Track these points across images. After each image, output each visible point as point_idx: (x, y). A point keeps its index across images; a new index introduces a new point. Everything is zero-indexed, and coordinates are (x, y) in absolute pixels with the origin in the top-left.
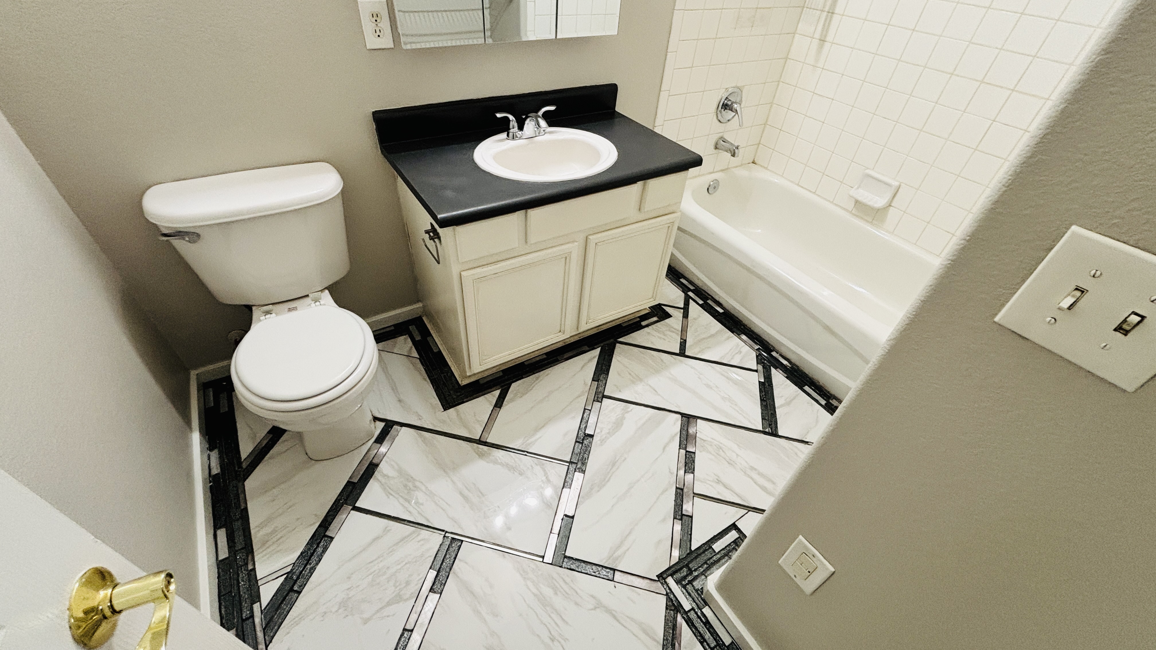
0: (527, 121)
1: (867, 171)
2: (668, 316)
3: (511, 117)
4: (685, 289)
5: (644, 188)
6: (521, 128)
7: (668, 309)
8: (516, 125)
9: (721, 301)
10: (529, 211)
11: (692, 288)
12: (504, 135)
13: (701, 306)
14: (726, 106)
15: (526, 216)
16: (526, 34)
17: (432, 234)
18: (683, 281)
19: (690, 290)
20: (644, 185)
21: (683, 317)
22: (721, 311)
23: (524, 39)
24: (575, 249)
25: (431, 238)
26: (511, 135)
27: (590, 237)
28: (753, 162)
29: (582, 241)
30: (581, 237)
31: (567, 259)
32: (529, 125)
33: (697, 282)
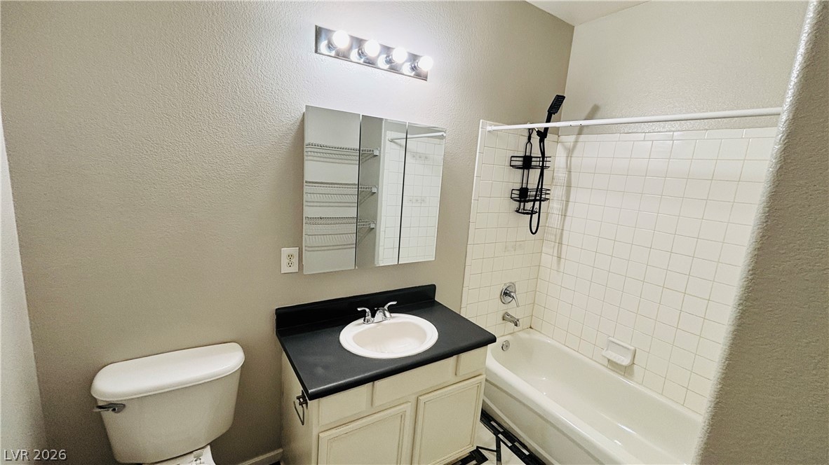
0: (378, 312)
1: (611, 338)
2: (485, 459)
3: (367, 310)
4: (496, 432)
5: (457, 361)
6: (373, 316)
7: (484, 452)
8: (370, 314)
9: (526, 444)
10: (376, 382)
11: (501, 430)
12: (361, 320)
13: (510, 448)
14: (506, 294)
15: (373, 386)
16: (378, 263)
17: (301, 400)
18: (493, 423)
19: (500, 432)
20: (458, 357)
21: (497, 460)
22: (527, 453)
23: (378, 266)
24: (408, 408)
25: (301, 404)
26: (366, 320)
27: (420, 398)
28: (531, 328)
29: (414, 402)
30: (413, 398)
31: (402, 417)
32: (379, 315)
33: (505, 425)
